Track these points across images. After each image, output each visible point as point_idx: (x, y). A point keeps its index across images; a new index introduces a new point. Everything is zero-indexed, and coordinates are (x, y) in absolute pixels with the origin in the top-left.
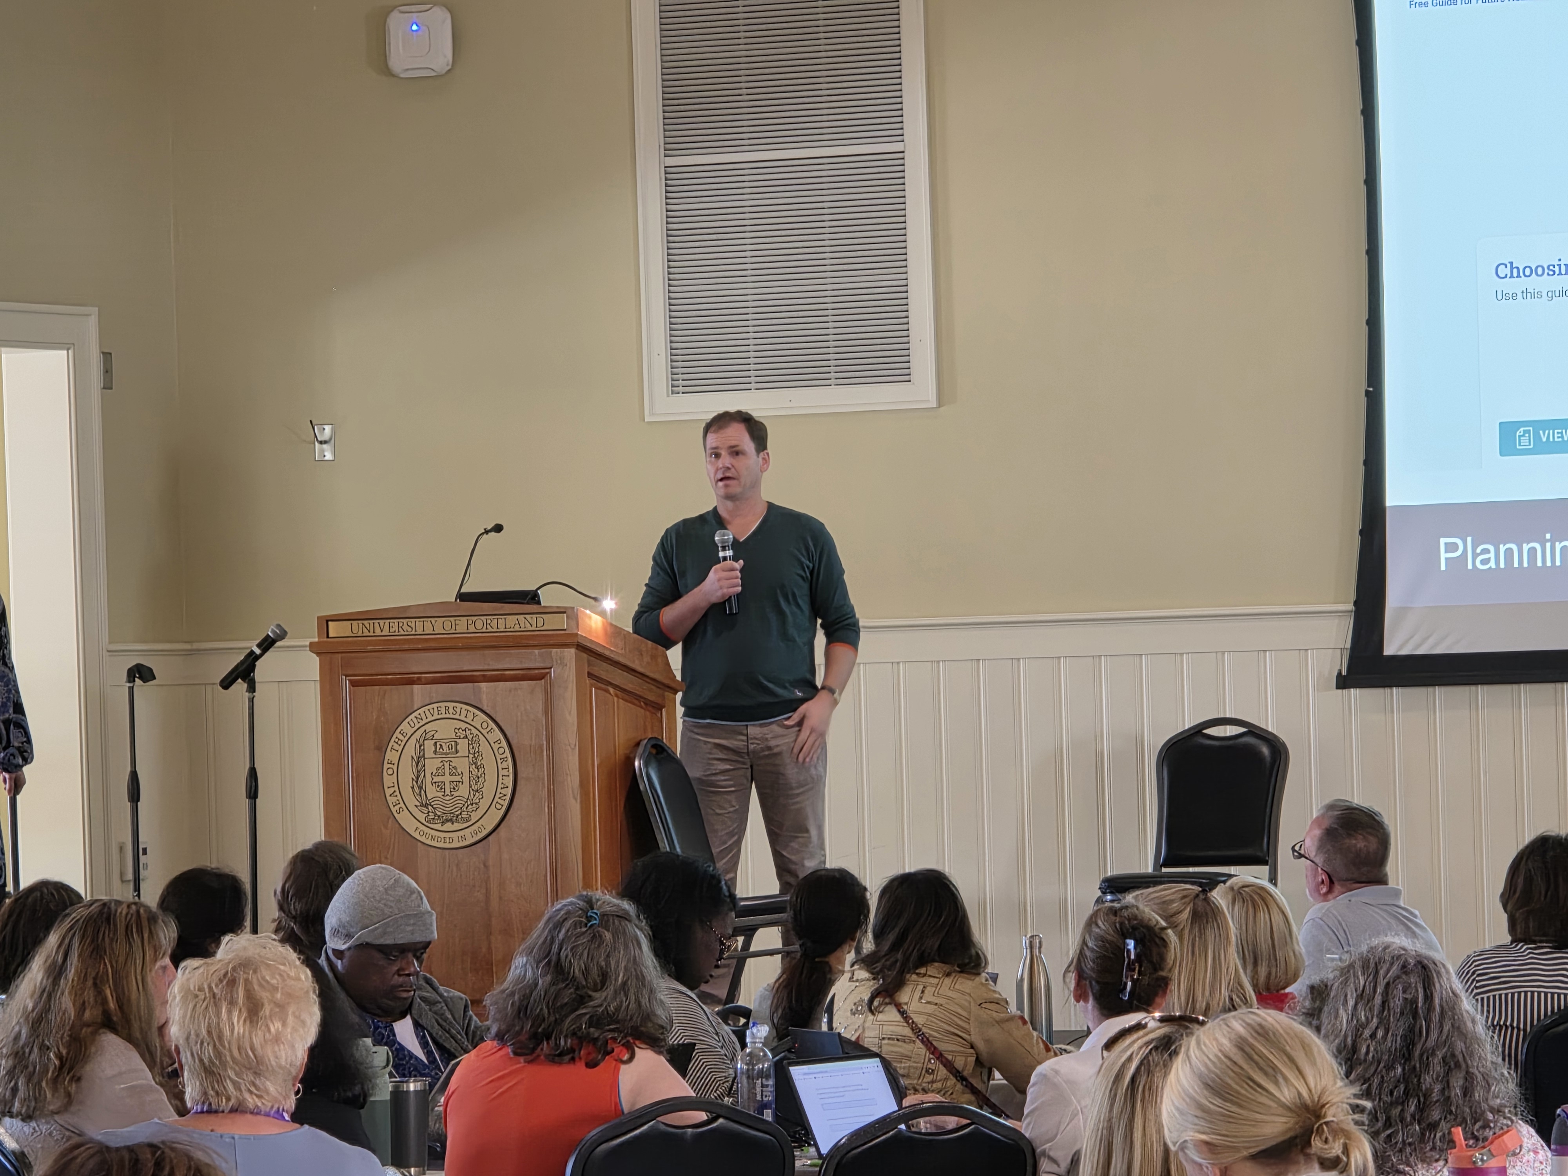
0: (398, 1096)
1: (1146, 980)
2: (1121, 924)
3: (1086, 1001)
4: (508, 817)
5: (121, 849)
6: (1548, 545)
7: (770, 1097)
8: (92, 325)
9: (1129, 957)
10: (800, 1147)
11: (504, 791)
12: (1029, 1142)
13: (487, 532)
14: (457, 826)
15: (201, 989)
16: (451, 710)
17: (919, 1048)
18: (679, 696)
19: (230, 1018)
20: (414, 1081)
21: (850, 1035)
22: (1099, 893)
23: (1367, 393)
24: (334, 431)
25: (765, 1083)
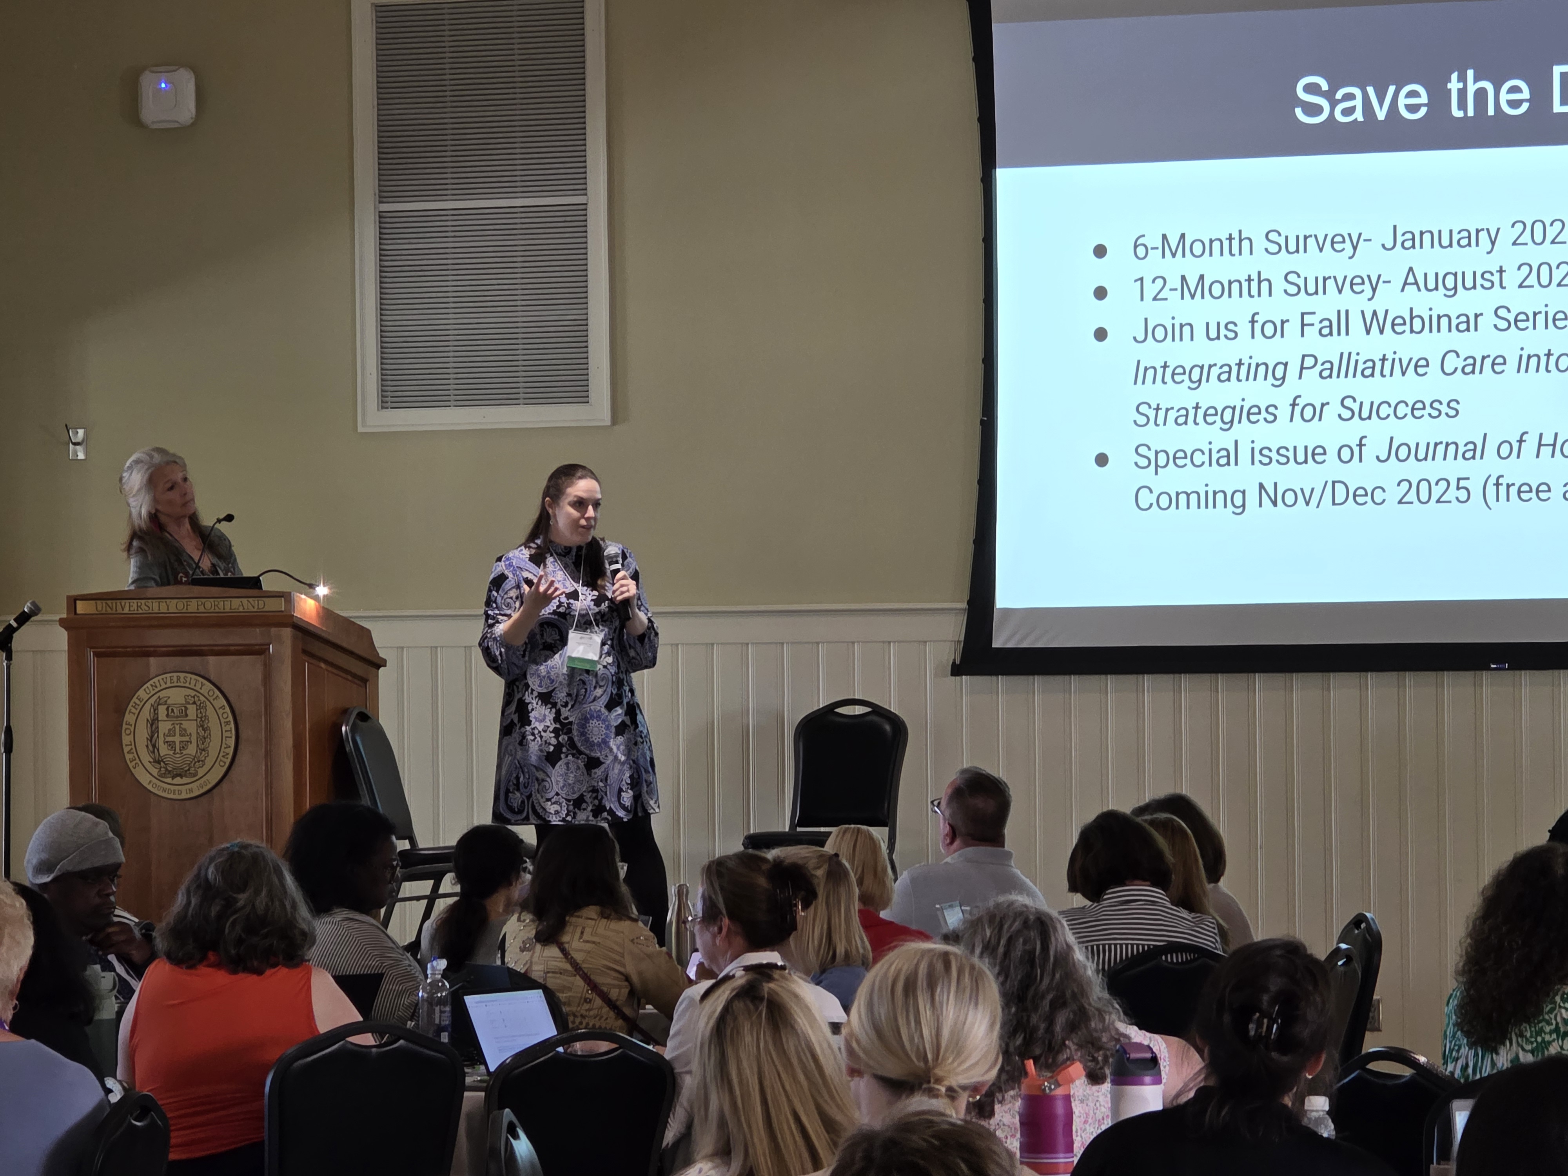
4: (230, 773)
7: (446, 1022)
10: (471, 1066)
11: (227, 750)
14: (185, 780)
16: (182, 680)
17: (579, 982)
21: (520, 968)
23: (982, 422)
24: (86, 434)
25: (443, 1009)
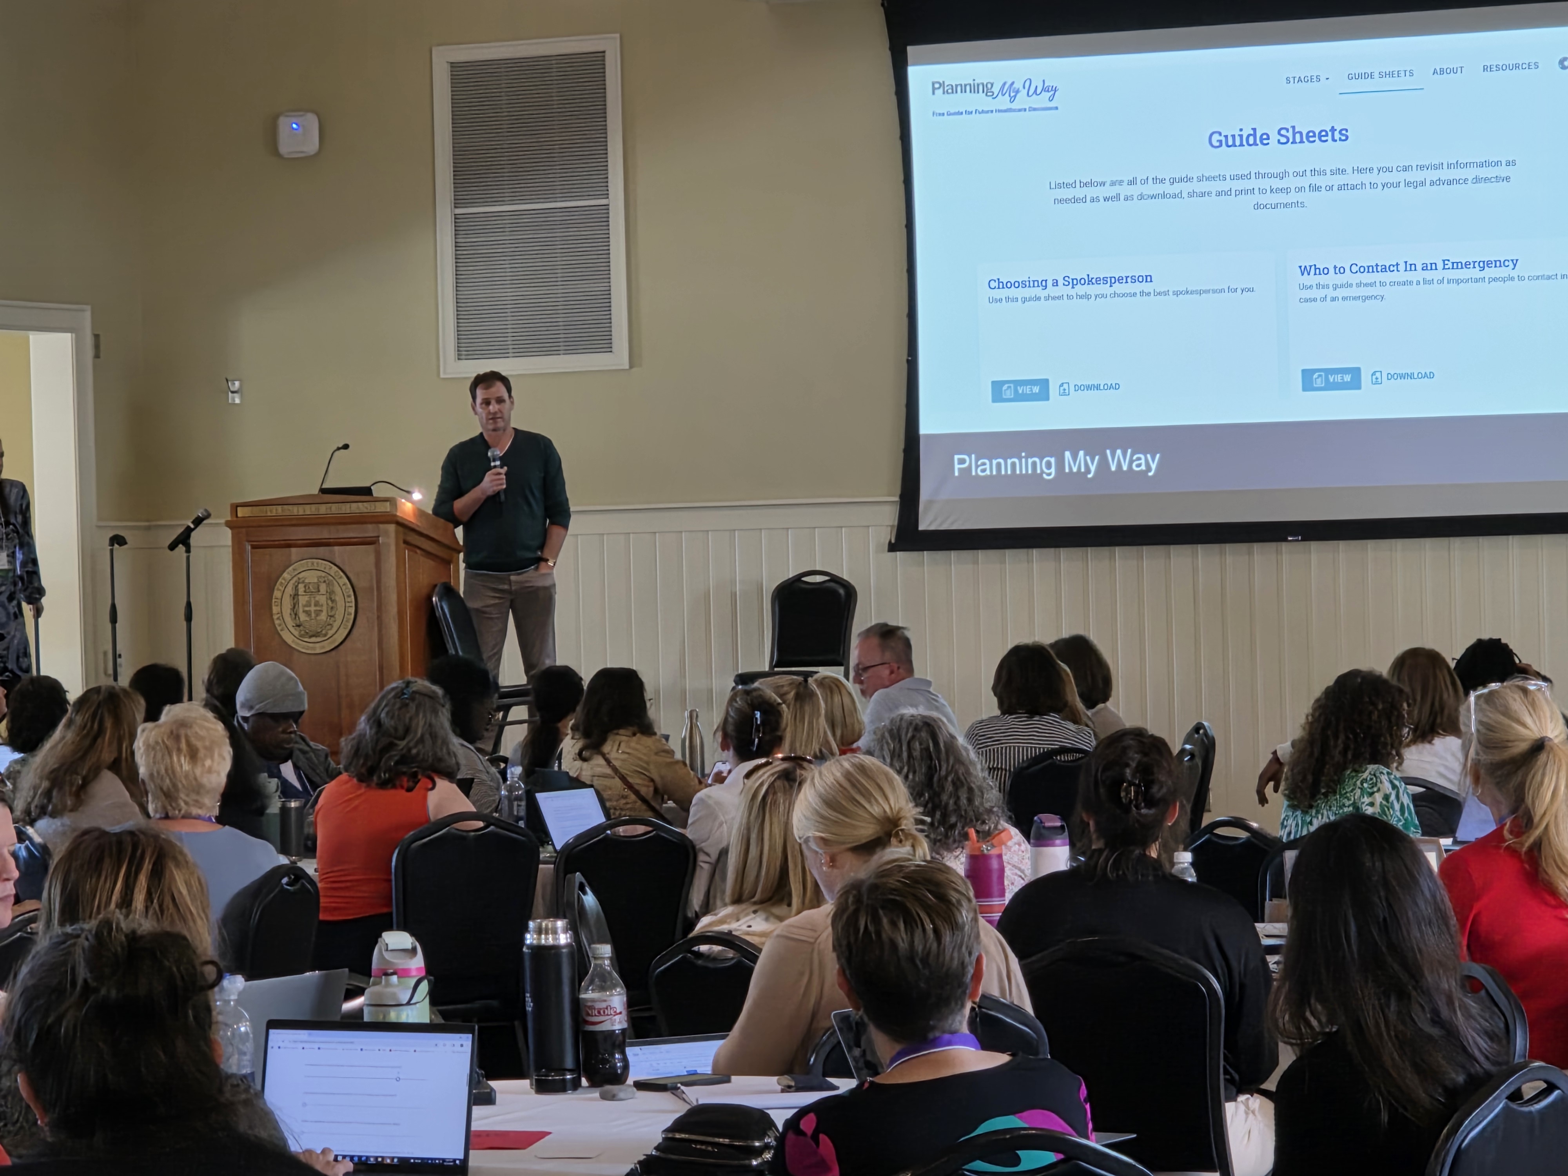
0: (284, 810)
1: (767, 738)
2: (752, 701)
3: (728, 750)
4: (352, 634)
5: (105, 653)
6: (1024, 460)
7: (522, 813)
8: (87, 316)
9: (756, 722)
10: (543, 846)
11: (349, 617)
12: (691, 841)
13: (339, 449)
14: (319, 639)
15: (157, 743)
16: (315, 564)
17: (617, 781)
18: (461, 555)
19: (179, 760)
20: (295, 801)
21: (572, 774)
22: (734, 684)
23: (908, 361)
24: (241, 385)
25: (519, 803)
